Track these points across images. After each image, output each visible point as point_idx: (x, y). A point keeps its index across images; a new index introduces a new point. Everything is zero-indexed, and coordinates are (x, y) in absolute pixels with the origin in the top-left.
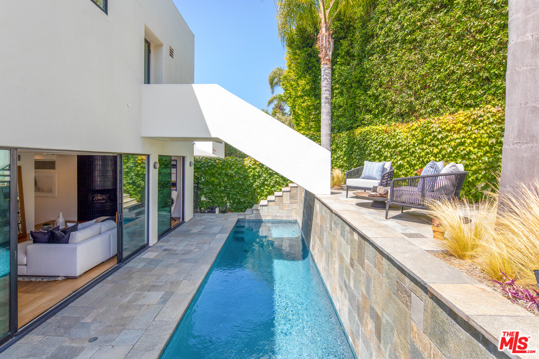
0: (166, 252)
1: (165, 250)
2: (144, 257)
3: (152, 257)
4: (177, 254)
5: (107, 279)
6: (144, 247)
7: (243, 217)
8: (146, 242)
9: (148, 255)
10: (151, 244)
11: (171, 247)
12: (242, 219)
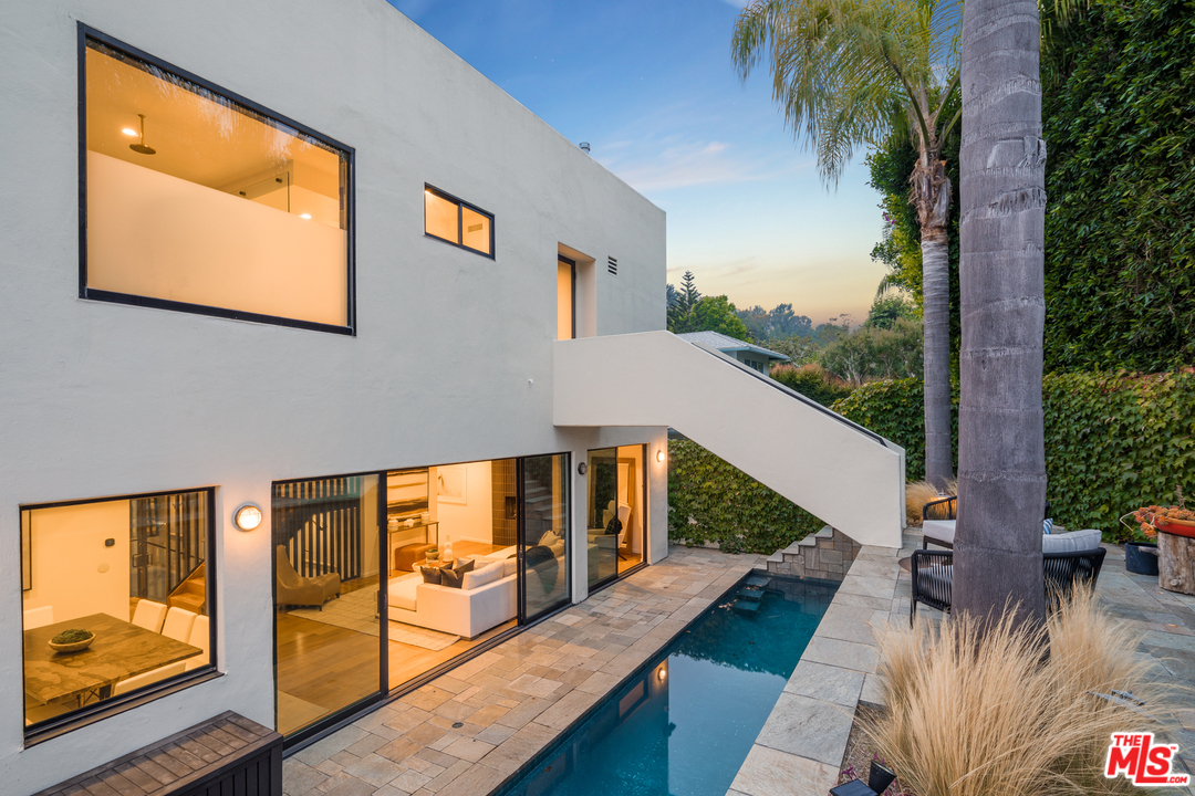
0: (594, 619)
1: (594, 614)
2: (559, 621)
3: (569, 623)
4: (608, 625)
5: (499, 646)
6: (564, 604)
7: (764, 567)
8: (567, 596)
9: (566, 618)
10: (574, 601)
11: (604, 611)
12: (760, 571)
